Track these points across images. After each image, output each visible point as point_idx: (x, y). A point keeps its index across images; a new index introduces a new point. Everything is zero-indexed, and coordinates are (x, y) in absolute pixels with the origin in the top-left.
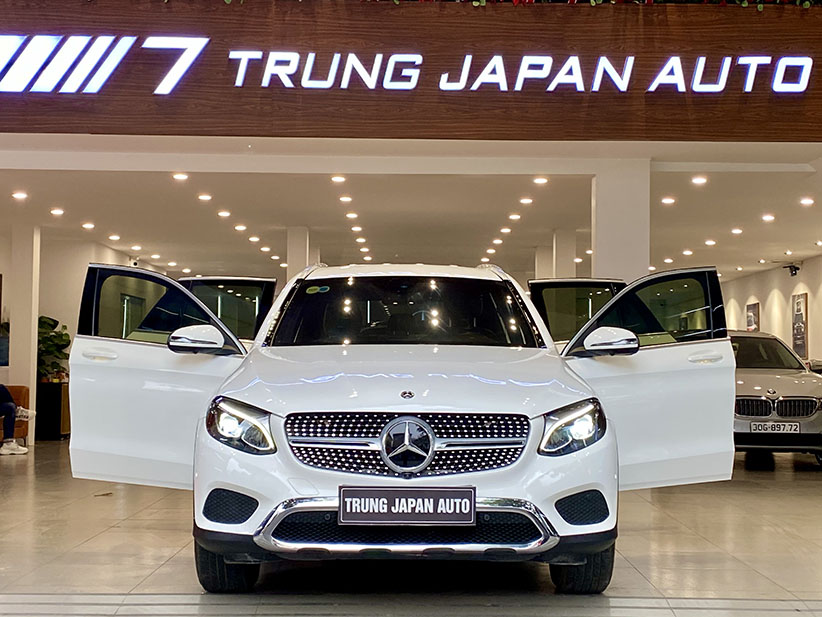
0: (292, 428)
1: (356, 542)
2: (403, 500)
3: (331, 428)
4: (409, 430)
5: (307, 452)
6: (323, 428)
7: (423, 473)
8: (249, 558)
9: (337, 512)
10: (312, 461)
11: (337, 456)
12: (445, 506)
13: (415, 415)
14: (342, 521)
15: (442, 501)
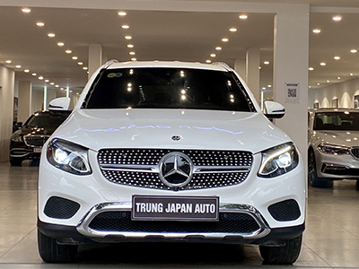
0: (102, 158)
1: (142, 231)
2: (173, 205)
3: (127, 159)
4: (176, 160)
5: (112, 174)
6: (122, 158)
7: (185, 188)
8: (73, 241)
9: (130, 212)
10: (115, 179)
11: (131, 176)
12: (199, 209)
13: (181, 151)
14: (134, 218)
15: (197, 205)
